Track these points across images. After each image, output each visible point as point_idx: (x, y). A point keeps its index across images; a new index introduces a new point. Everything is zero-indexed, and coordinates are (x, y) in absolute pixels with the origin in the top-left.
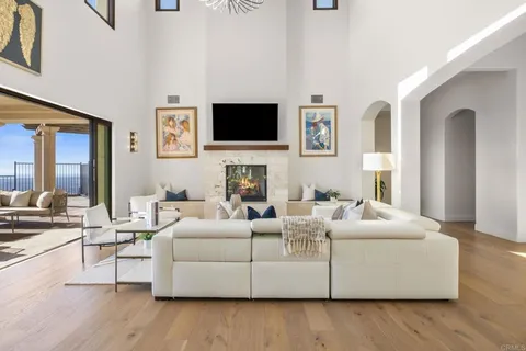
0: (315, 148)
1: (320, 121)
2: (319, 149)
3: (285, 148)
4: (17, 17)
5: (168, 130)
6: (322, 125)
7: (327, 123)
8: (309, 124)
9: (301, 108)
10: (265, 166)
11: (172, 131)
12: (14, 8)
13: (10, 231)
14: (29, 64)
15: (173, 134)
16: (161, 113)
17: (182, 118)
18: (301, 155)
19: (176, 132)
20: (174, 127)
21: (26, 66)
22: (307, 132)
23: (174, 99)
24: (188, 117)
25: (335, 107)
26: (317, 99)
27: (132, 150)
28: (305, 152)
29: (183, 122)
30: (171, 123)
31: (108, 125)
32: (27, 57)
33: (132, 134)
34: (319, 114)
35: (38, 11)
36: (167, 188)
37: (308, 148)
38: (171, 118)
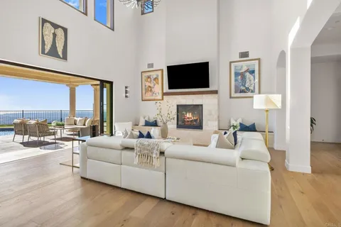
0: (242, 91)
1: (247, 71)
2: (245, 92)
3: (216, 92)
4: (55, 35)
5: (148, 84)
6: (248, 74)
7: (252, 72)
8: (237, 74)
9: (231, 63)
10: (202, 105)
11: (150, 85)
12: (53, 31)
13: (72, 137)
14: (61, 56)
15: (150, 87)
16: (144, 75)
17: (155, 77)
18: (231, 97)
19: (152, 85)
20: (150, 82)
21: (60, 58)
22: (236, 80)
23: (151, 65)
24: (158, 76)
25: (259, 59)
26: (244, 55)
27: (126, 96)
28: (234, 95)
29: (155, 79)
30: (149, 80)
31: (111, 83)
32: (60, 53)
33: (126, 87)
34: (244, 66)
35: (65, 30)
36: (147, 119)
37: (236, 92)
38: (149, 77)
